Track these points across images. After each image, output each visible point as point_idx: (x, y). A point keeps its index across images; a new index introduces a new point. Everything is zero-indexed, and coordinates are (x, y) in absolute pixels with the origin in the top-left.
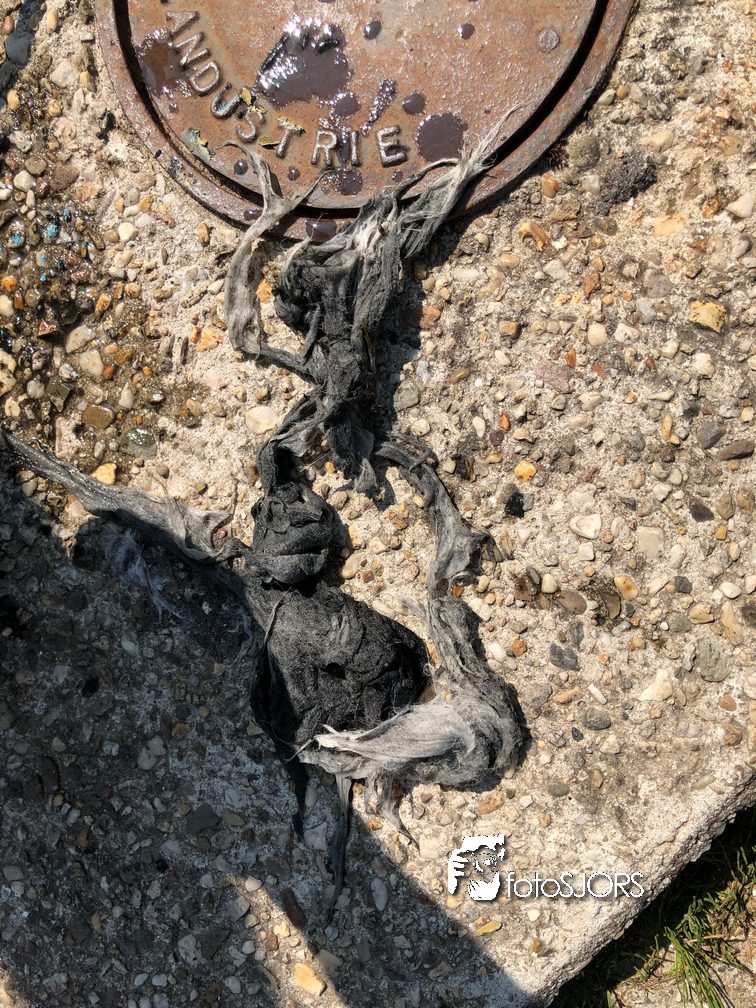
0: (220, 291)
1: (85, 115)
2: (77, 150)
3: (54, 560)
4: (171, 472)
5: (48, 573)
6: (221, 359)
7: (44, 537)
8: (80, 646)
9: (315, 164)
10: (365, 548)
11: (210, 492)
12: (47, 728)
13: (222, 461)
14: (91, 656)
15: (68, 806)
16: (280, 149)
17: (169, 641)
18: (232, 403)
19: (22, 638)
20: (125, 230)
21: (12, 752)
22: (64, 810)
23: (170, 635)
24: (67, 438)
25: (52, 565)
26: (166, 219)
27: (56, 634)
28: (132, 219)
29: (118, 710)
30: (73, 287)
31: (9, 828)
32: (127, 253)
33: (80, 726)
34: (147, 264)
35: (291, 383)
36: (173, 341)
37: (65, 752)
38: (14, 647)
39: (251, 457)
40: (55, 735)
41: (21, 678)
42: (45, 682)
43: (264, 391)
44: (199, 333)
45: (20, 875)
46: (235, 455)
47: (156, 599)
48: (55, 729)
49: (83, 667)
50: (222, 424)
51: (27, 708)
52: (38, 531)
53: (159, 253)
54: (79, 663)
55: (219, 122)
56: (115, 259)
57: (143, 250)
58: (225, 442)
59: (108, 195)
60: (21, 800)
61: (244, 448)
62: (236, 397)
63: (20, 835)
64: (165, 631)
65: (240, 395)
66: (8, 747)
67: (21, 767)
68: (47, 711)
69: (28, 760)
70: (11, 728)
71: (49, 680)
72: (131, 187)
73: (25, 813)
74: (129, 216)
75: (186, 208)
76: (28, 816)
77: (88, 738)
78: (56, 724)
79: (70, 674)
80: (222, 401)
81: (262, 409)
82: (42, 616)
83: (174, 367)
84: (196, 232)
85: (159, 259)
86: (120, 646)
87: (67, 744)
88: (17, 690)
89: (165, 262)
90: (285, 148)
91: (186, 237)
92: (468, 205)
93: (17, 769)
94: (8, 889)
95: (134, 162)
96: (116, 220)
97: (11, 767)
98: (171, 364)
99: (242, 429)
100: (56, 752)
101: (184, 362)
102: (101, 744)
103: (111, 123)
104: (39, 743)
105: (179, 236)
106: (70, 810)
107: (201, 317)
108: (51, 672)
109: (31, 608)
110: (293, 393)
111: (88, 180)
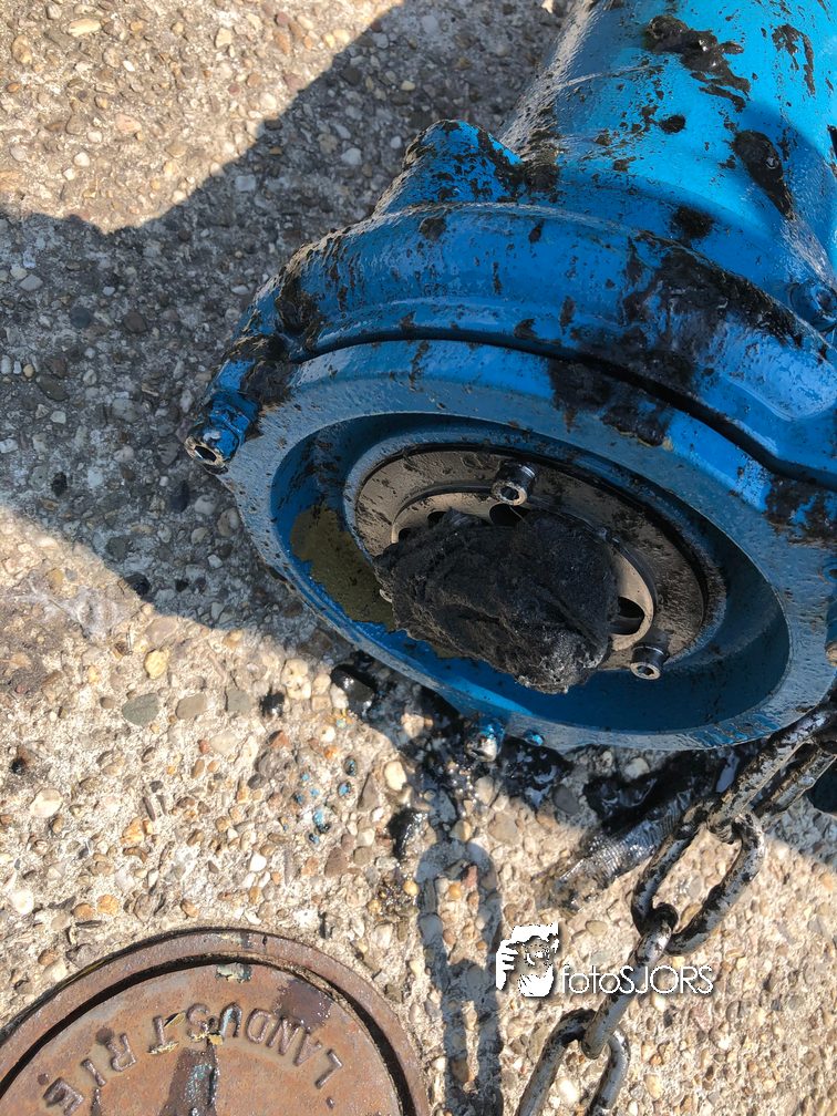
0: (147, 877)
1: (347, 921)
2: (337, 891)
3: (158, 567)
4: (99, 706)
5: (157, 553)
6: (113, 825)
7: (180, 578)
8: (89, 513)
9: (121, 1036)
11: (53, 716)
12: (80, 424)
13: (60, 746)
14: (75, 511)
15: (17, 371)
16: (160, 1023)
17: (11, 570)
18: (81, 799)
19: (148, 484)
20: (258, 862)
21: (98, 385)
22: (17, 366)
23: (14, 576)
24: (209, 671)
25: (159, 562)
26: (229, 897)
27: (118, 508)
28: (260, 875)
29: (23, 482)
30: (277, 790)
31: (60, 319)
32: (247, 847)
33: (50, 445)
34: (225, 850)
35: (38, 852)
36: (164, 810)
37: (49, 415)
38: (150, 473)
39: (35, 768)
40: (68, 422)
41: (128, 451)
42: (104, 462)
43: (57, 829)
44: (145, 831)
45: (23, 284)
46: (51, 760)
47: (44, 597)
48: (71, 427)
49: (77, 497)
50: (79, 776)
51: (108, 429)
52: (188, 580)
53: (219, 866)
54: (82, 498)
55: (227, 1003)
56: (255, 834)
57: (234, 859)
58: (67, 764)
59: (291, 878)
60: (64, 349)
61: (46, 771)
62: (79, 806)
63: (44, 320)
64: (20, 576)
65: (76, 810)
66: (103, 387)
67: (82, 376)
68: (88, 438)
69: (80, 385)
70: (111, 405)
71: (102, 466)
72: (275, 898)
73: (54, 340)
74: (263, 875)
75: (219, 916)
76: (50, 339)
77: (35, 441)
78: (72, 432)
79: (86, 483)
80: (90, 794)
81: (50, 813)
82: (142, 513)
83: (150, 790)
84: (198, 906)
85: (217, 862)
86: (54, 536)
87: (52, 423)
88: (126, 438)
89: (210, 863)
90: (156, 1028)
91: (203, 895)
93: (85, 372)
94: (27, 265)
95: (284, 918)
96: (273, 865)
97: (90, 372)
99: (58, 784)
100: (59, 410)
101: (144, 799)
102: (19, 443)
103: (323, 932)
104: (78, 407)
105: (210, 892)
106: (13, 369)
107: (151, 845)
108: (104, 473)
109: (154, 515)
110: (29, 845)
111: (316, 876)
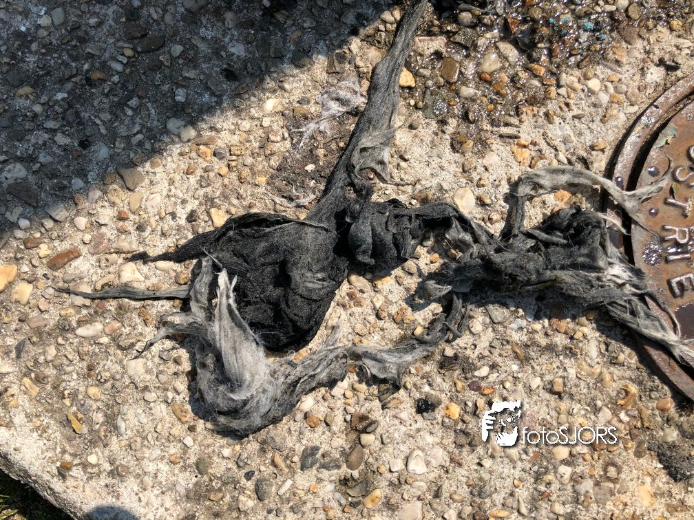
0: (559, 161)
1: (674, 49)
2: (649, 43)
3: (331, 40)
4: (414, 131)
5: (320, 35)
6: (507, 166)
7: (348, 30)
8: (263, 65)
9: (663, 228)
10: (375, 291)
11: (403, 164)
12: (190, 39)
13: (428, 171)
14: (257, 74)
15: (125, 61)
16: (671, 201)
17: (279, 138)
18: (475, 176)
19: (263, 15)
20: (594, 84)
21: (165, 11)
22: (121, 58)
23: (284, 138)
24: (430, 46)
25: (327, 38)
26: (607, 115)
27: (270, 44)
28: (603, 88)
29: (214, 99)
30: (547, 45)
31: (97, 10)
32: (578, 86)
33: (195, 67)
34: (571, 102)
35: (497, 221)
36: (517, 126)
37: (171, 56)
38: (255, 9)
39: (434, 194)
40: (185, 47)
41: (229, 16)
42: (229, 36)
43: (488, 201)
44: (525, 146)
45: (57, 22)
46: (435, 182)
47: (312, 126)
48: (189, 46)
49: (246, 68)
50: (457, 169)
51: (204, 22)
52: (352, 25)
53: (580, 112)
54: (249, 65)
55: (684, 152)
56: (572, 78)
57: (581, 99)
58: (444, 173)
59: (619, 69)
60: (124, 20)
61: (441, 189)
62: (480, 179)
63: (93, 21)
64: (286, 135)
65: (482, 182)
66: (168, 7)
67: (152, 19)
68: (204, 39)
69: (158, 24)
70: (186, 9)
71: (231, 40)
72: (627, 87)
73: (113, 24)
74: (606, 87)
75: (616, 130)
76: (110, 26)
77: (187, 75)
78: (194, 47)
79: (238, 57)
80: (475, 168)
81: (473, 201)
82: (283, 31)
83: (497, 129)
84: (600, 140)
85: (576, 112)
86: (268, 98)
87: (179, 57)
88: (218, 13)
89: (574, 117)
90: (673, 205)
91: (595, 132)
92: (647, 347)
93: (150, 15)
94: (43, 12)
95: (645, 88)
96: (601, 77)
97: (152, 10)
98: (498, 126)
99: (455, 186)
100: (170, 48)
101: (501, 136)
102: (183, 86)
103: (671, 68)
104: (176, 33)
105: (595, 126)
106: (122, 63)
107: (537, 148)
108: (238, 41)
109: (289, 22)
110: (489, 224)
111: (628, 52)
